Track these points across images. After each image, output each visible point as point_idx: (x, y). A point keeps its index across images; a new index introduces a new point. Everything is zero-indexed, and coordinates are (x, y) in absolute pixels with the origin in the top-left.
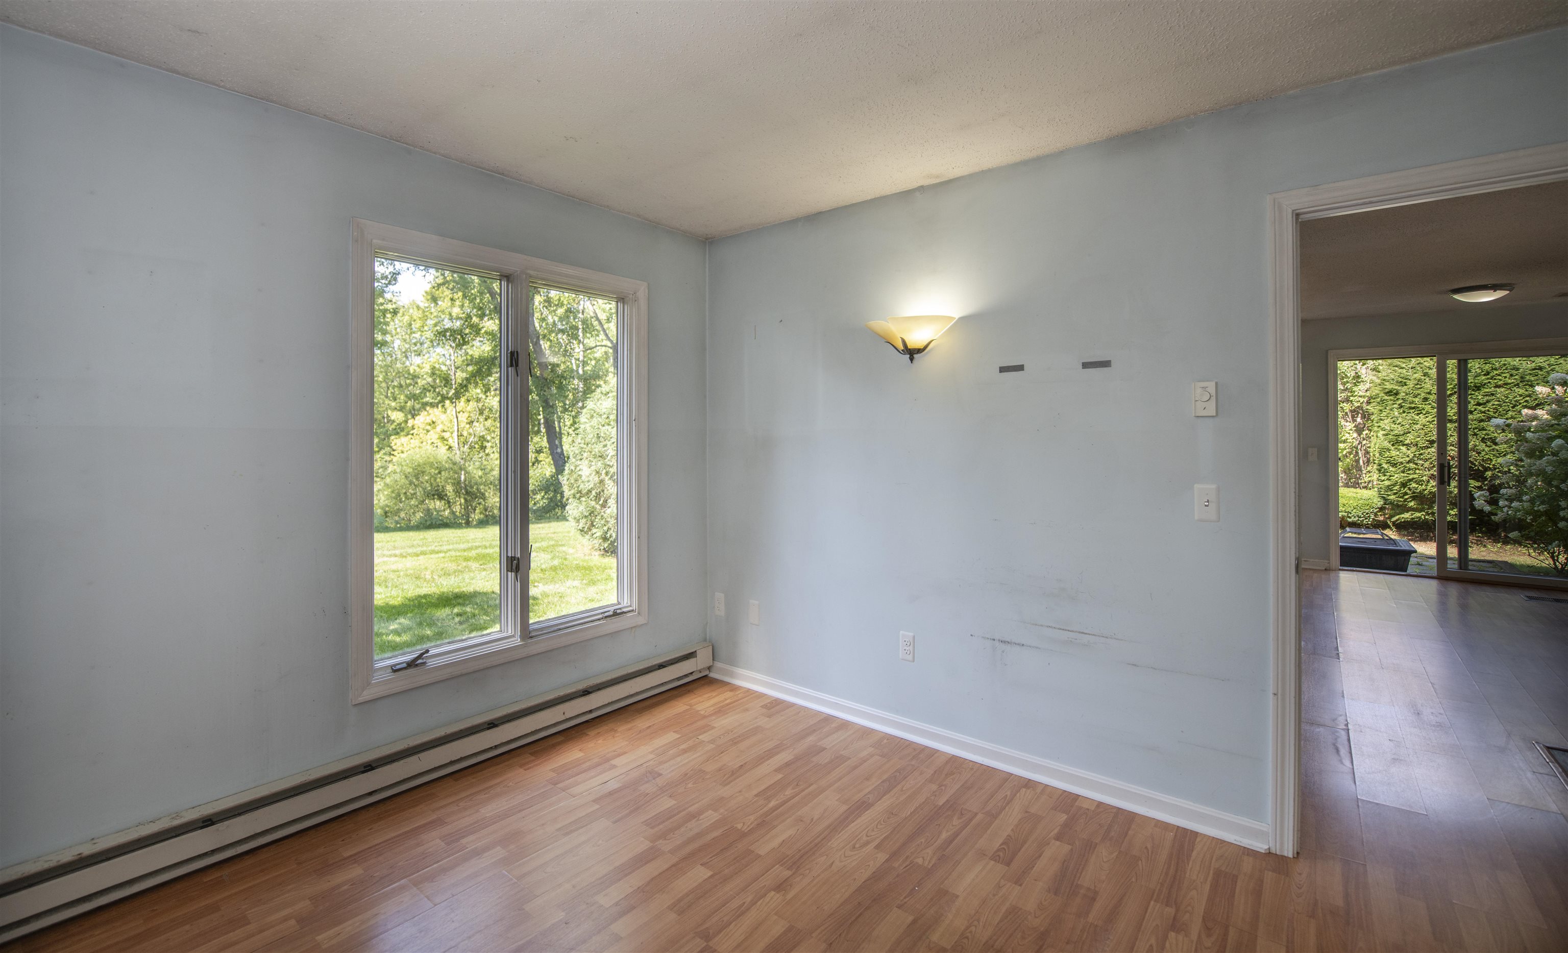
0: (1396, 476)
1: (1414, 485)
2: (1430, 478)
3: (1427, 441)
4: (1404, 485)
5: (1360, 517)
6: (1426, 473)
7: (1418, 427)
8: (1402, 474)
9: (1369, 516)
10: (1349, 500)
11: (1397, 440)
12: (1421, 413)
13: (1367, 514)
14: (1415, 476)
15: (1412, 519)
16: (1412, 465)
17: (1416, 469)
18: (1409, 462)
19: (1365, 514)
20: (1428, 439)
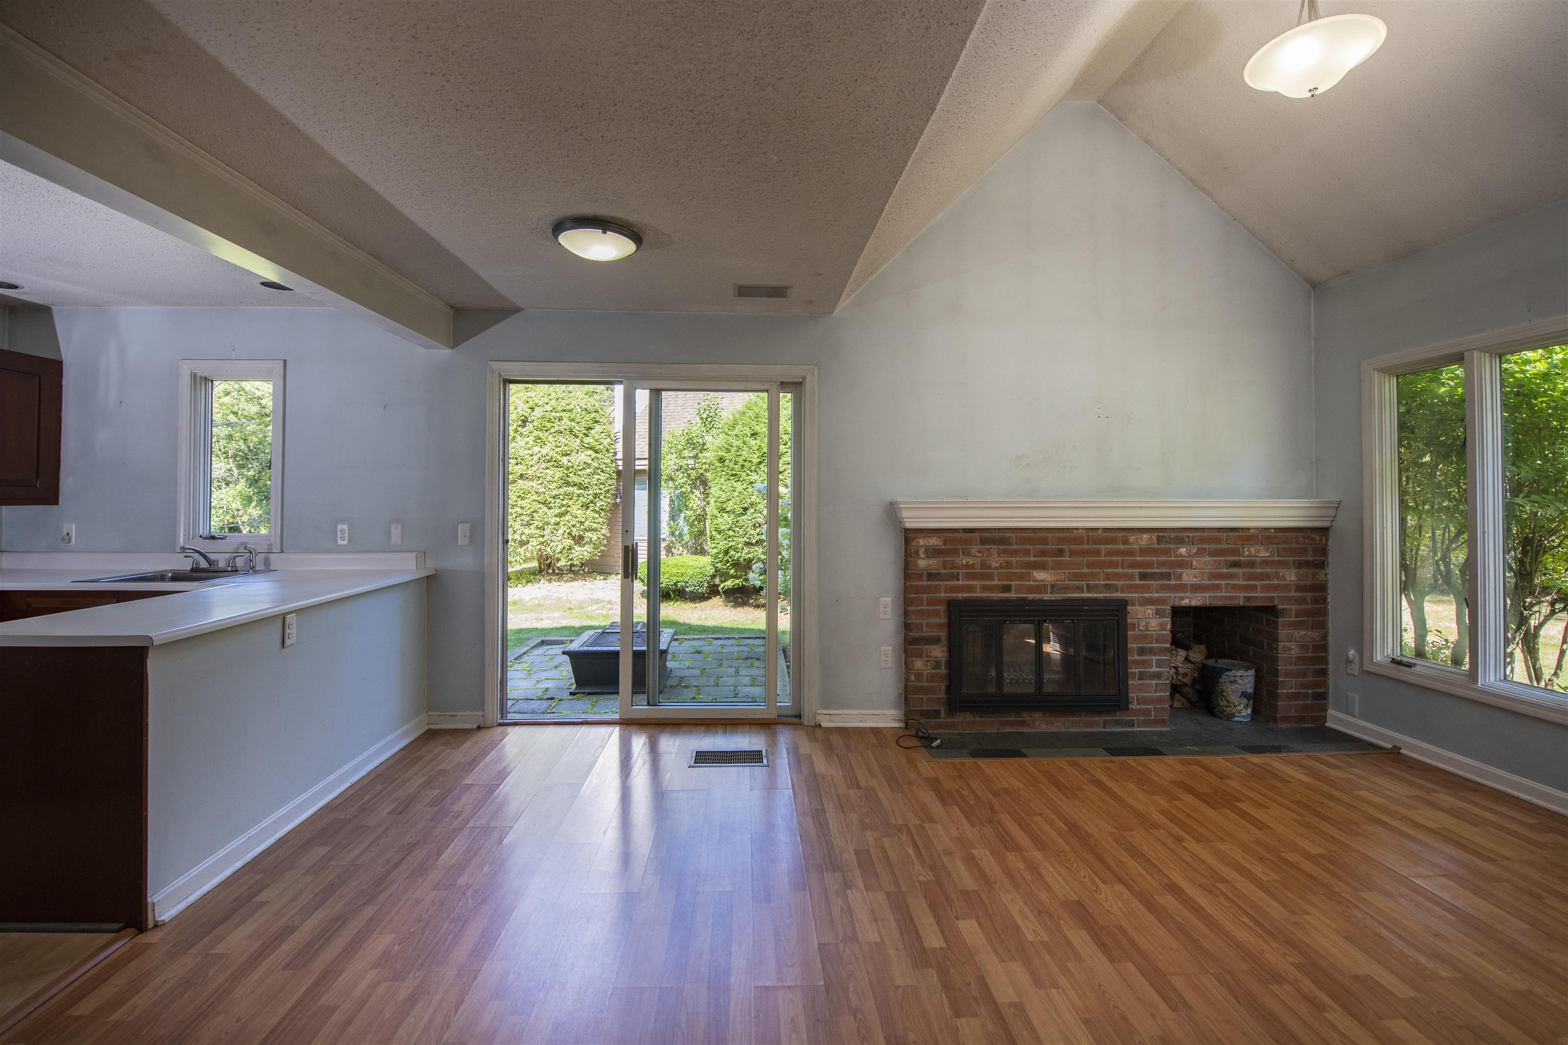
0: (721, 543)
1: (732, 553)
2: (745, 545)
3: (743, 508)
4: (726, 552)
5: (696, 586)
6: (740, 540)
7: (736, 494)
8: (725, 542)
9: (703, 585)
10: (687, 569)
11: (722, 507)
12: (739, 480)
13: (701, 582)
14: (733, 543)
15: (734, 586)
16: (731, 533)
17: (734, 536)
18: (729, 529)
19: (699, 583)
20: (742, 506)
